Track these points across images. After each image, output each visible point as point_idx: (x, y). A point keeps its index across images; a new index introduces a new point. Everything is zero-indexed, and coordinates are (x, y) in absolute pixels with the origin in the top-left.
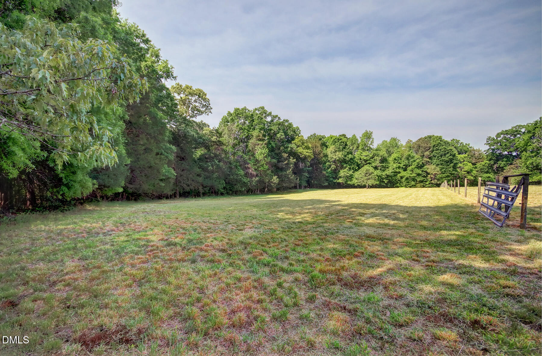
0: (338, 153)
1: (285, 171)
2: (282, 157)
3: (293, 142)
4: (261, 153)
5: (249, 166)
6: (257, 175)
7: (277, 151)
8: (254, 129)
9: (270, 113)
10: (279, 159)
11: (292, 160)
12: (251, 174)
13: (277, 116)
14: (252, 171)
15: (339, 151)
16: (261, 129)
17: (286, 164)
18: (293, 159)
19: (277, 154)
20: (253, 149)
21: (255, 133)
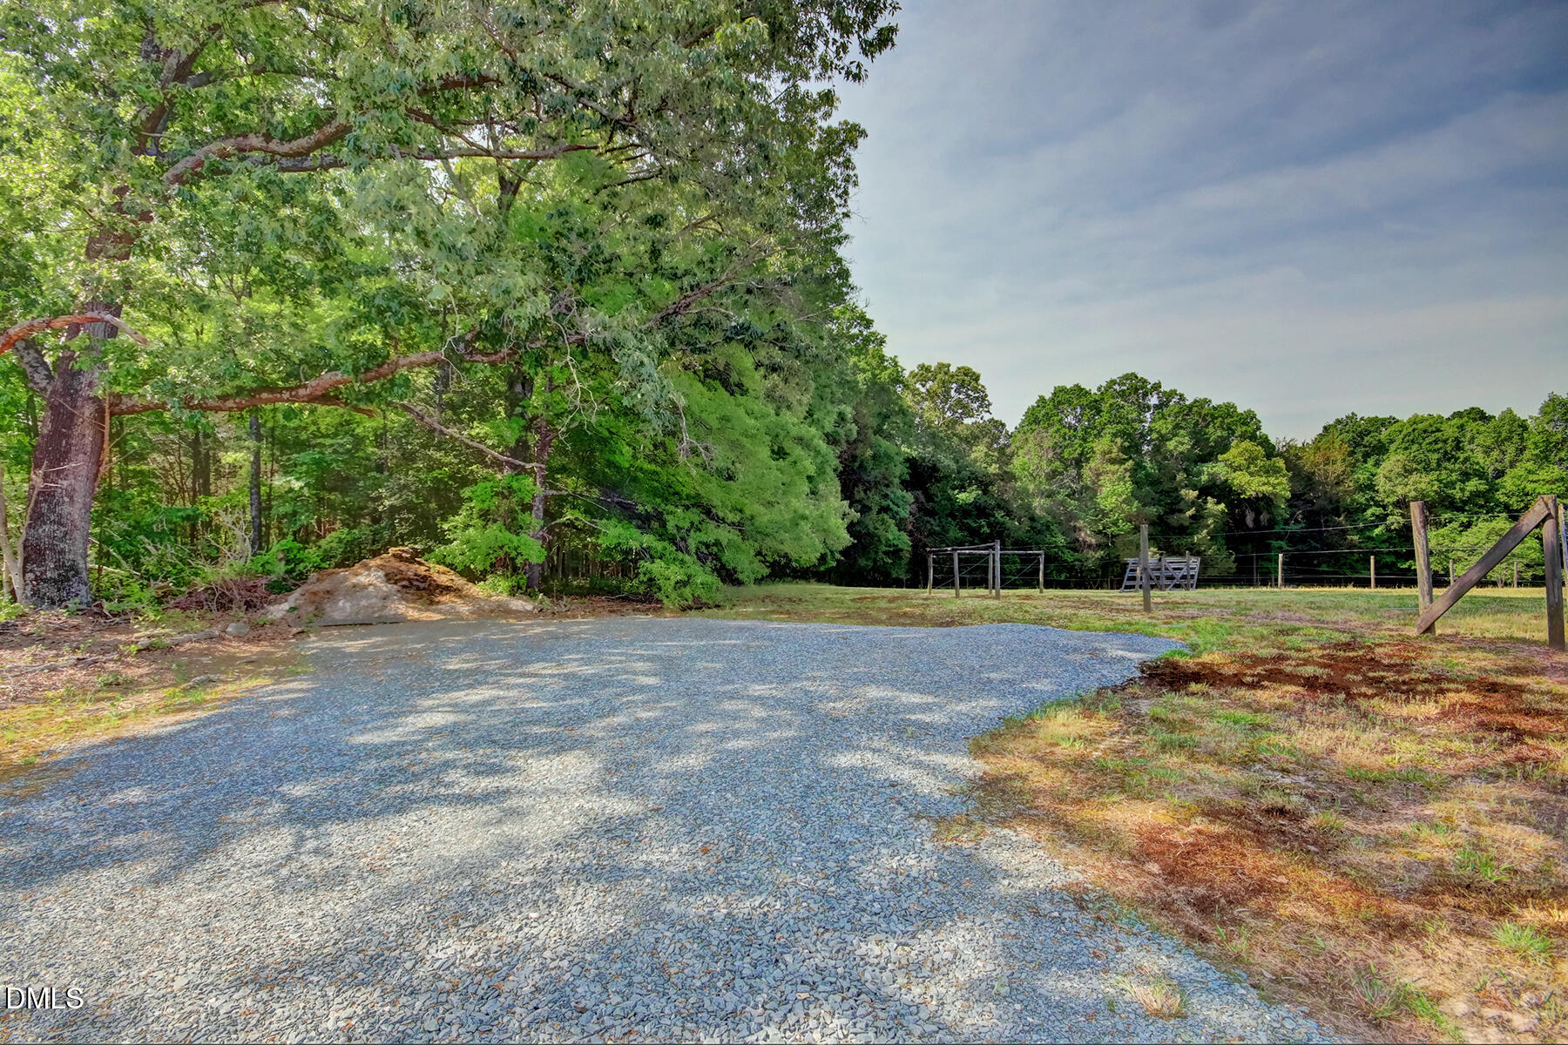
0: (1414, 477)
1: (1191, 534)
2: (1179, 499)
3: (1220, 457)
4: (1113, 493)
5: (1080, 523)
6: (1099, 546)
7: (1166, 486)
8: (1099, 435)
9: (1157, 387)
10: (1172, 503)
11: (1214, 507)
12: (1085, 542)
13: (1173, 393)
14: (1087, 536)
15: (1427, 469)
16: (1115, 435)
17: (1192, 517)
18: (1218, 503)
19: (1167, 493)
20: (1094, 483)
21: (1101, 445)
